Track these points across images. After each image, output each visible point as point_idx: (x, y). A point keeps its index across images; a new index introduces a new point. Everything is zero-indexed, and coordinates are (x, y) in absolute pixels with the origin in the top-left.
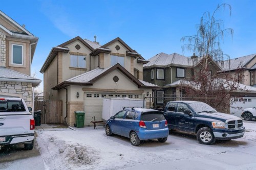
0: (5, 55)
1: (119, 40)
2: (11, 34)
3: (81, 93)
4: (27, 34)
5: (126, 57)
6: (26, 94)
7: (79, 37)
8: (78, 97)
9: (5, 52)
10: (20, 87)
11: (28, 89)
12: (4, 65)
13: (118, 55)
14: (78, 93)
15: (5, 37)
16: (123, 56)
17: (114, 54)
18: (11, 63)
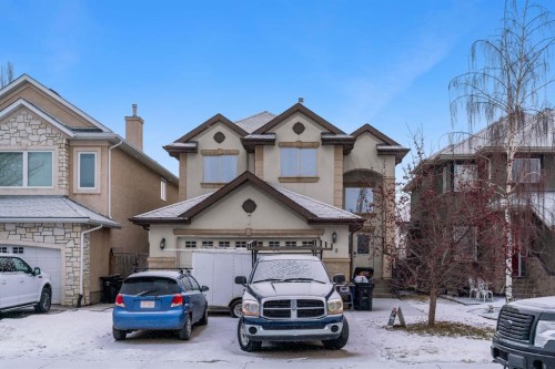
0: (65, 174)
1: (299, 109)
2: (71, 134)
3: (171, 238)
4: (100, 131)
5: (321, 148)
6: (71, 244)
7: (219, 115)
8: (162, 248)
9: (64, 169)
10: (61, 232)
11: (74, 235)
12: (64, 192)
13: (300, 145)
14: (164, 240)
15: (64, 141)
16: (313, 145)
17: (285, 145)
18: (78, 188)
